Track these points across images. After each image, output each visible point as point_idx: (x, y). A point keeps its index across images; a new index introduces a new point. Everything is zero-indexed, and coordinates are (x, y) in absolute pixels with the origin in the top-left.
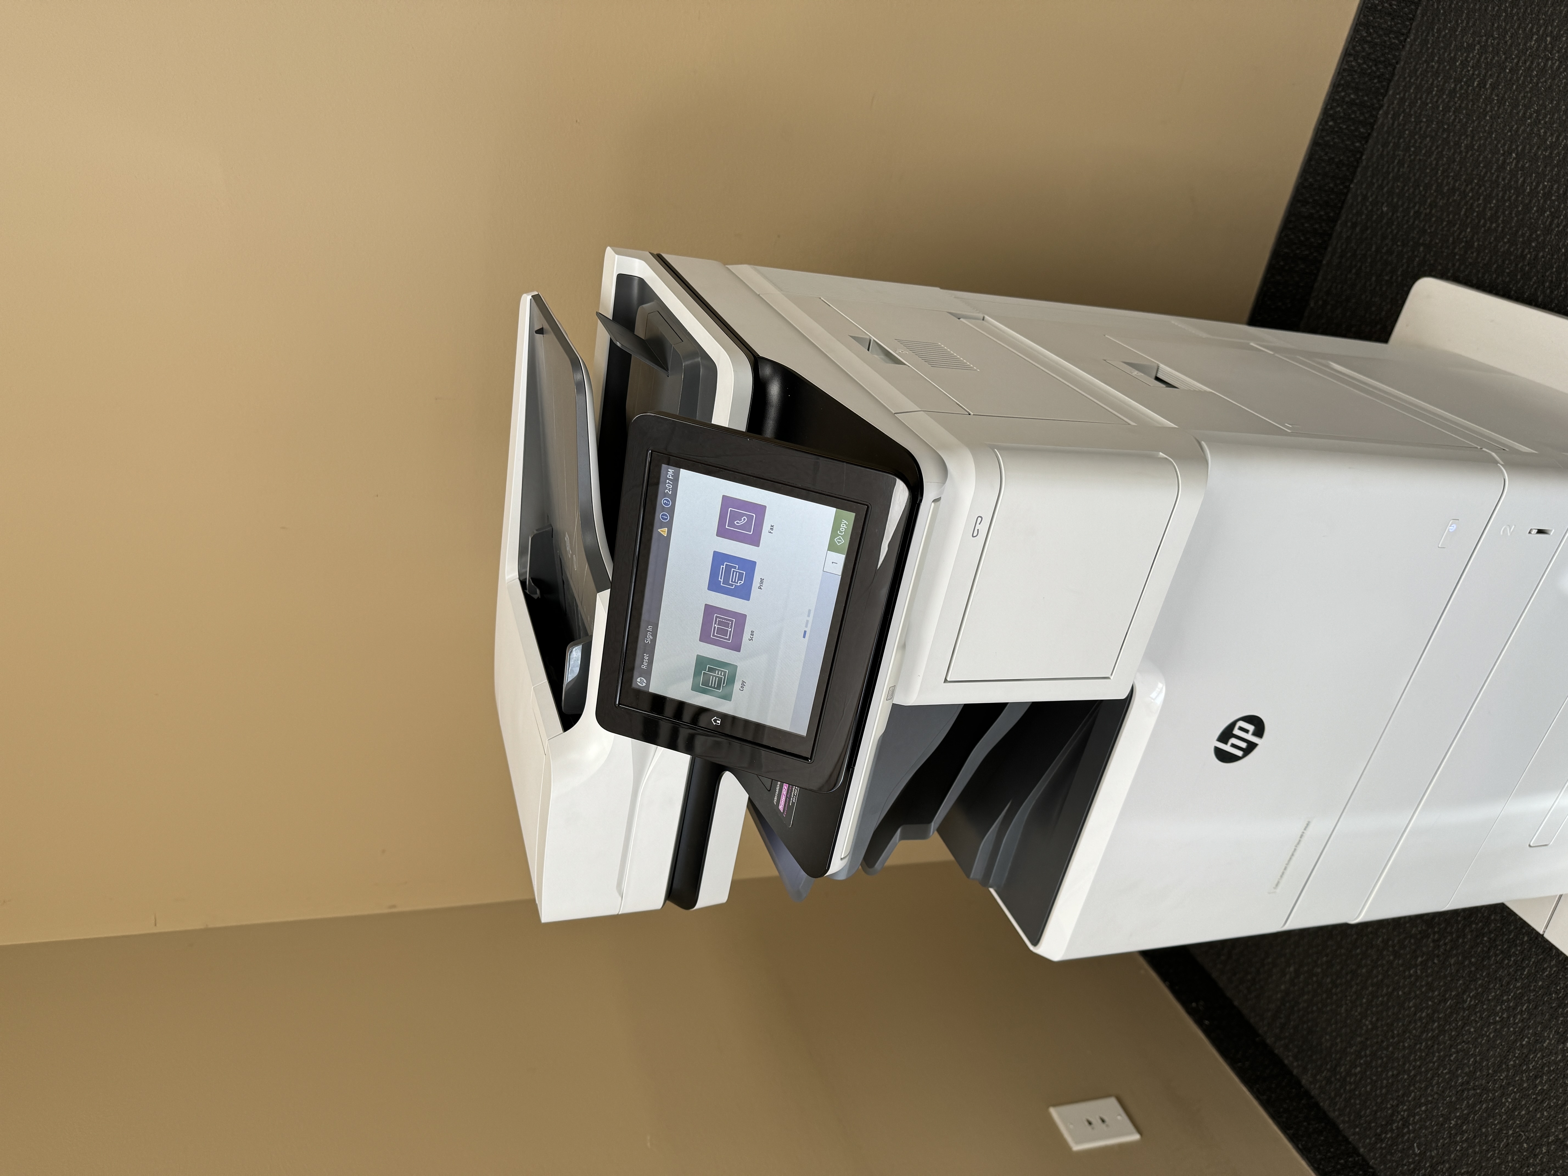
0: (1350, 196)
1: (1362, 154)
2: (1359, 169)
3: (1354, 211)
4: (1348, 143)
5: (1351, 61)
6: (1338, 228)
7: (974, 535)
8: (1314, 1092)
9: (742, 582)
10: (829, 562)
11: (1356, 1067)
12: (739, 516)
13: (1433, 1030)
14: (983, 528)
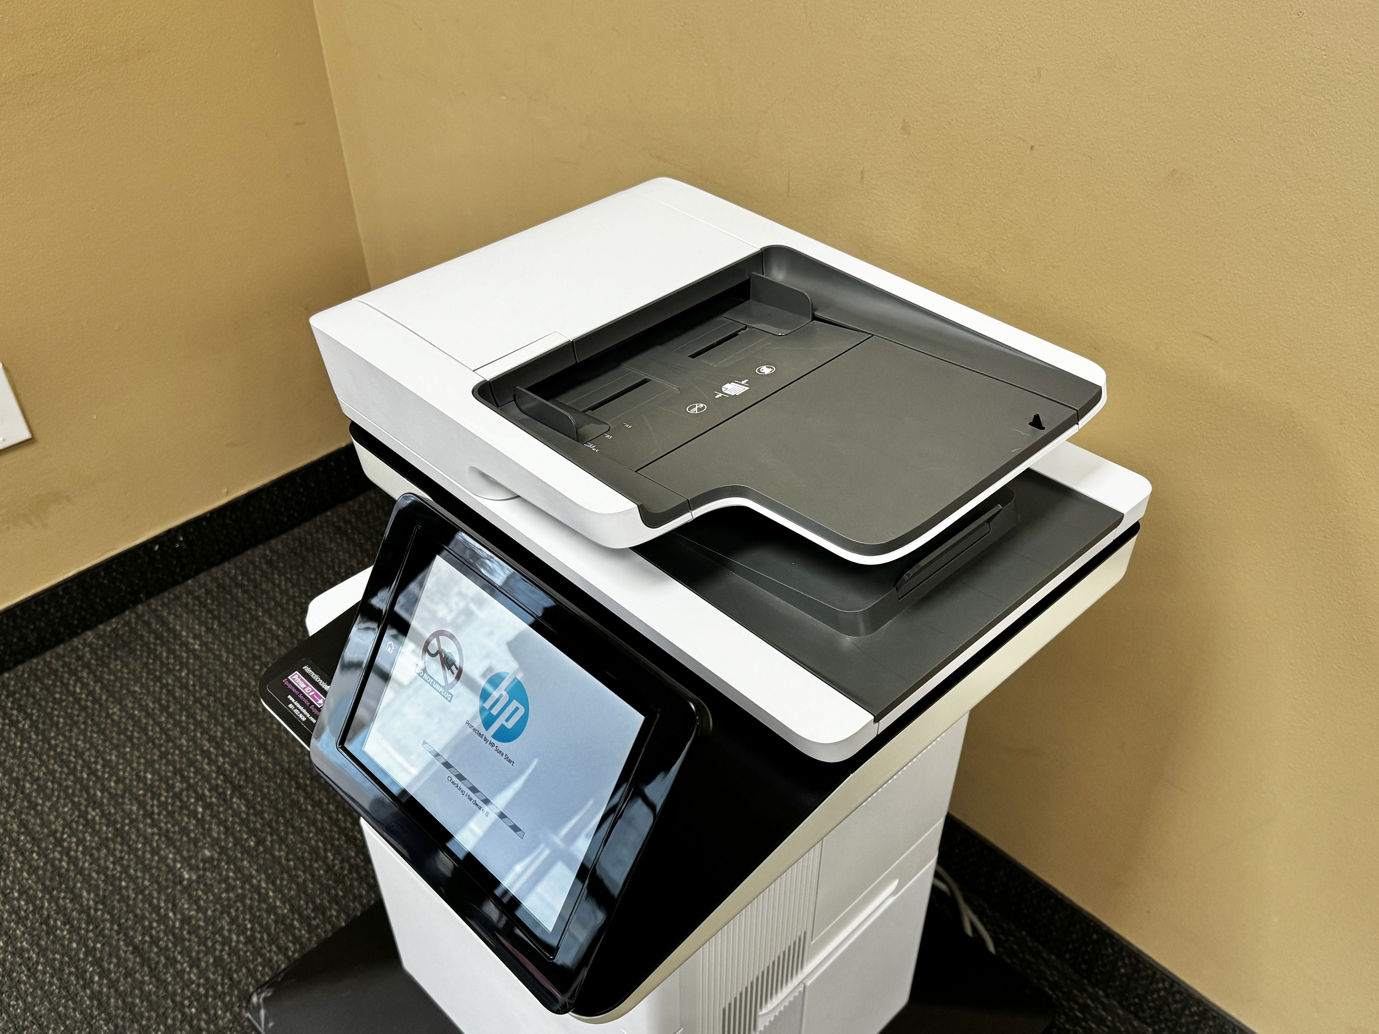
4: (1071, 946)
8: (75, 641)
11: (81, 688)
13: (81, 772)
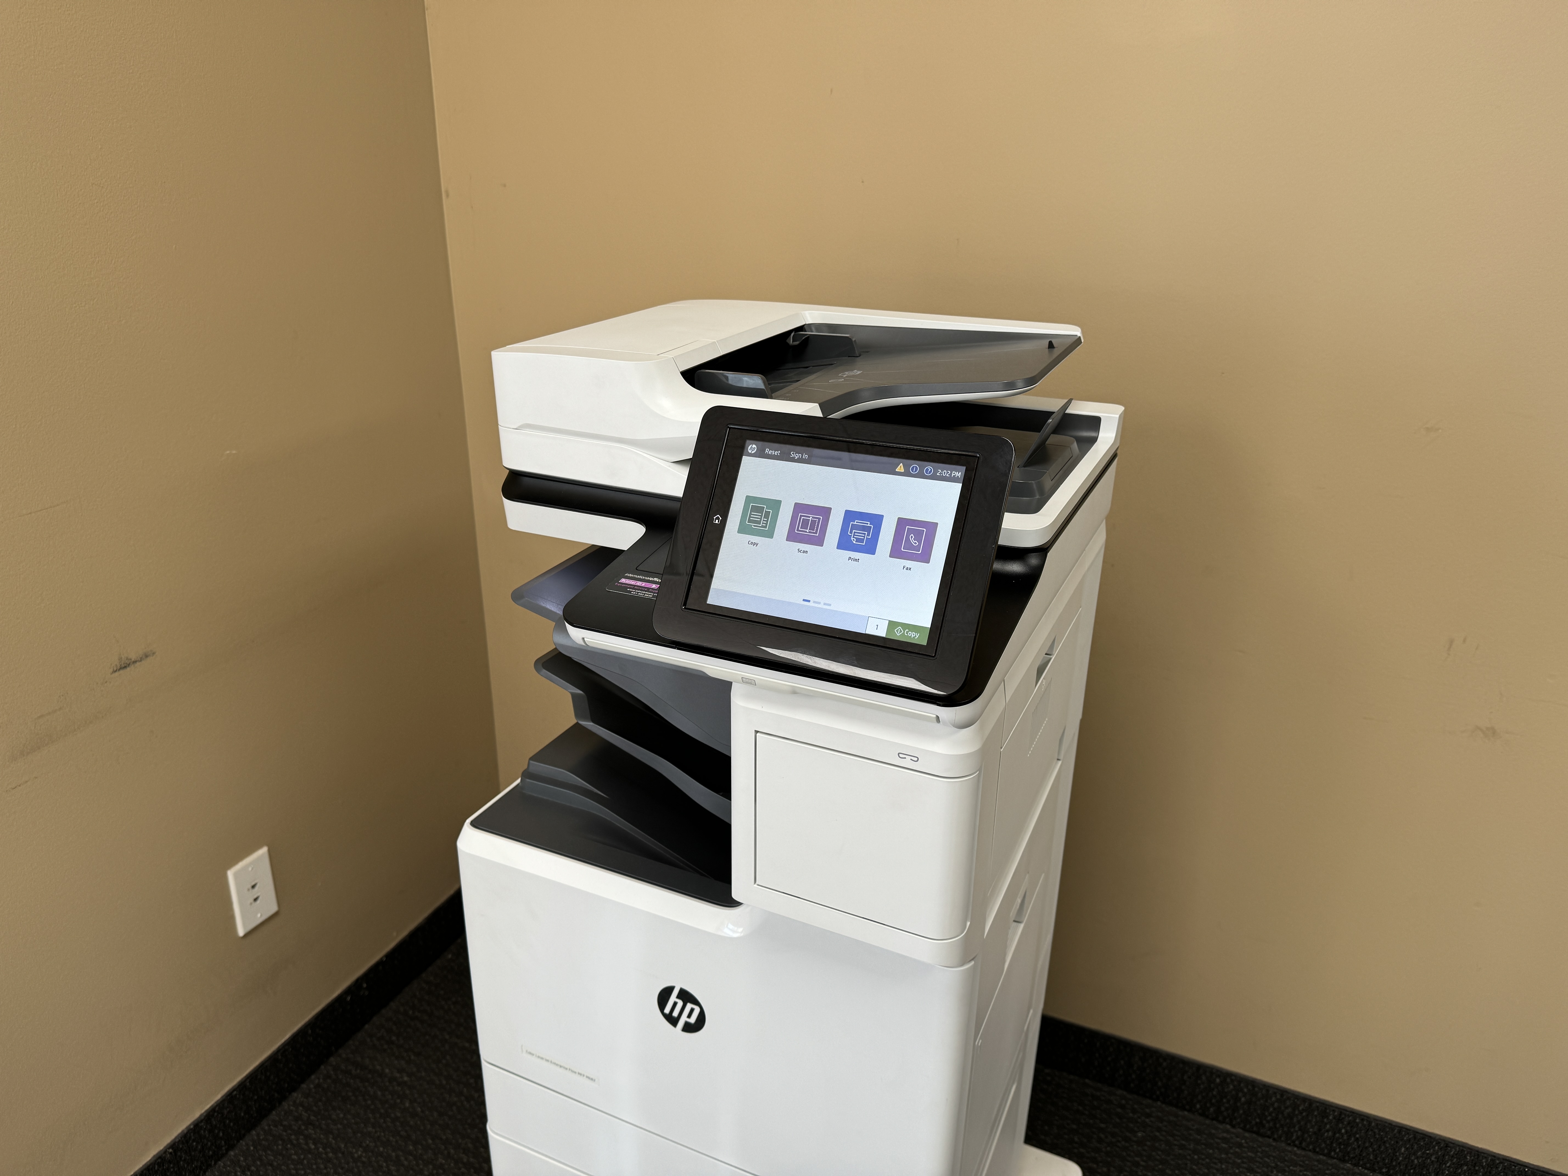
0: (1150, 1101)
1: (1189, 1111)
2: (1174, 1109)
3: (1136, 1106)
4: (1200, 1097)
5: (1276, 1097)
6: (1119, 1092)
7: (900, 755)
8: (285, 1105)
9: (854, 542)
10: (877, 622)
11: (315, 1144)
12: (918, 537)
14: (907, 763)
